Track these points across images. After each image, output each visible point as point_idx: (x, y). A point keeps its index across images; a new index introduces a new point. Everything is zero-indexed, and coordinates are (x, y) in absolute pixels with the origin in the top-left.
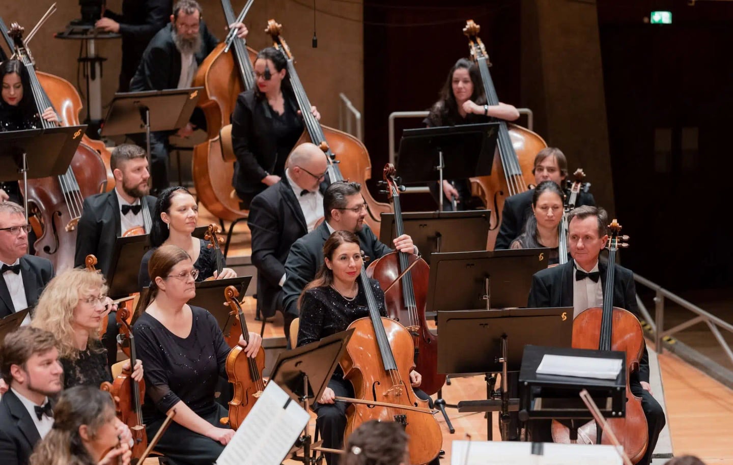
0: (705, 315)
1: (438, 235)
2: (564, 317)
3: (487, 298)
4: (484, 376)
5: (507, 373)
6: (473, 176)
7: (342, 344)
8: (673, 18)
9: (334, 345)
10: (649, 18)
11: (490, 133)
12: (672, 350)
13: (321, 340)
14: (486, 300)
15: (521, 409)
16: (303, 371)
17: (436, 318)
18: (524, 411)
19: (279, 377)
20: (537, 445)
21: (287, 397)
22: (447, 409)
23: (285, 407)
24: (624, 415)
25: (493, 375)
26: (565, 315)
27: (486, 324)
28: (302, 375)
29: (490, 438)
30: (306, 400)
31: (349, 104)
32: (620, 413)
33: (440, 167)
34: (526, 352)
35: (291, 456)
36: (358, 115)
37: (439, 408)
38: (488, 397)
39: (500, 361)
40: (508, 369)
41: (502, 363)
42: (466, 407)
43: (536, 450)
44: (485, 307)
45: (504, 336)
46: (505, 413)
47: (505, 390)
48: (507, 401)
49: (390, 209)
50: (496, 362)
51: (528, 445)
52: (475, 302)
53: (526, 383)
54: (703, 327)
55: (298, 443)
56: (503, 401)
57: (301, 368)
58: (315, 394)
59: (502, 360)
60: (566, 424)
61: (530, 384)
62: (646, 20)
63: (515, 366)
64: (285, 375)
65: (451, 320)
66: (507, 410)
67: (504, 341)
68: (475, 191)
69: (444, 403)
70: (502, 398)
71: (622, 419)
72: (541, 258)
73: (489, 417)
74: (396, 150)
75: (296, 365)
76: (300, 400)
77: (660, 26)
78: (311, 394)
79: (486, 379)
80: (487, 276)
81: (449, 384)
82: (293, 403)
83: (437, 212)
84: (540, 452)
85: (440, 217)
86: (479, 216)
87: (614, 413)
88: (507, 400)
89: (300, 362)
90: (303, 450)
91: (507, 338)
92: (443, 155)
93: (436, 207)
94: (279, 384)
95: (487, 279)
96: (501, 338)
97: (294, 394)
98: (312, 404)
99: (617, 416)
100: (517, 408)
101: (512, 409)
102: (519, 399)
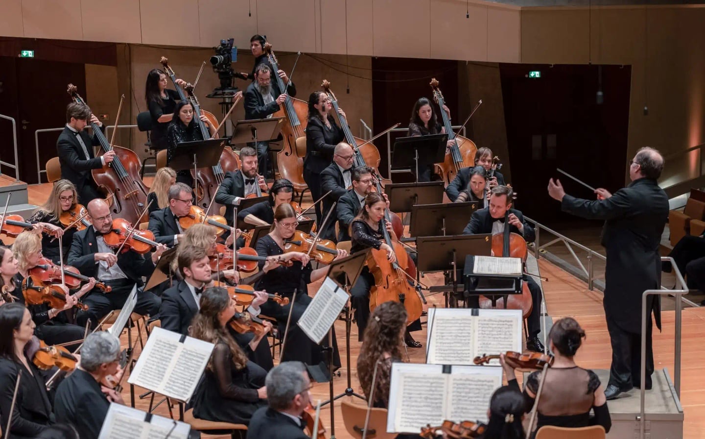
0: (562, 237)
1: (416, 195)
2: (487, 239)
3: (444, 229)
4: (443, 272)
5: (456, 271)
6: (435, 163)
7: (365, 256)
8: (541, 74)
9: (362, 256)
10: (529, 75)
11: (444, 139)
12: (544, 256)
13: (354, 254)
14: (443, 231)
15: (465, 290)
16: (345, 271)
17: (416, 241)
18: (467, 291)
19: (331, 274)
20: (475, 310)
21: (336, 285)
22: (422, 291)
23: (335, 291)
24: (521, 293)
25: (448, 272)
27: (444, 244)
28: (344, 274)
29: (447, 307)
30: (346, 287)
31: (365, 125)
32: (520, 292)
33: (416, 159)
35: (339, 318)
36: (370, 131)
37: (418, 291)
38: (446, 284)
40: (456, 269)
41: (453, 265)
42: (434, 289)
43: (474, 313)
44: (443, 235)
45: (454, 250)
46: (455, 292)
47: (455, 280)
48: (456, 286)
49: (389, 182)
50: (449, 264)
51: (470, 310)
52: (438, 232)
53: (467, 276)
54: (561, 244)
55: (343, 311)
56: (454, 286)
57: (344, 269)
58: (351, 283)
59: (453, 263)
60: (490, 298)
61: (470, 276)
62: (527, 76)
63: (461, 267)
64: (335, 273)
65: (425, 242)
67: (455, 254)
68: (436, 171)
69: (420, 287)
70: (454, 284)
71: (521, 295)
72: (473, 207)
73: (446, 294)
74: (392, 150)
75: (341, 268)
76: (343, 287)
77: (534, 79)
78: (349, 284)
79: (444, 274)
80: (444, 218)
81: (423, 277)
82: (340, 289)
83: (415, 183)
84: (477, 314)
85: (416, 186)
86: (438, 184)
87: (516, 292)
89: (343, 266)
90: (345, 314)
91: (456, 251)
92: (418, 152)
93: (414, 180)
94: (332, 278)
95: (444, 220)
97: (340, 284)
98: (349, 289)
99: (518, 293)
100: (462, 290)
101: (459, 290)
102: (463, 285)
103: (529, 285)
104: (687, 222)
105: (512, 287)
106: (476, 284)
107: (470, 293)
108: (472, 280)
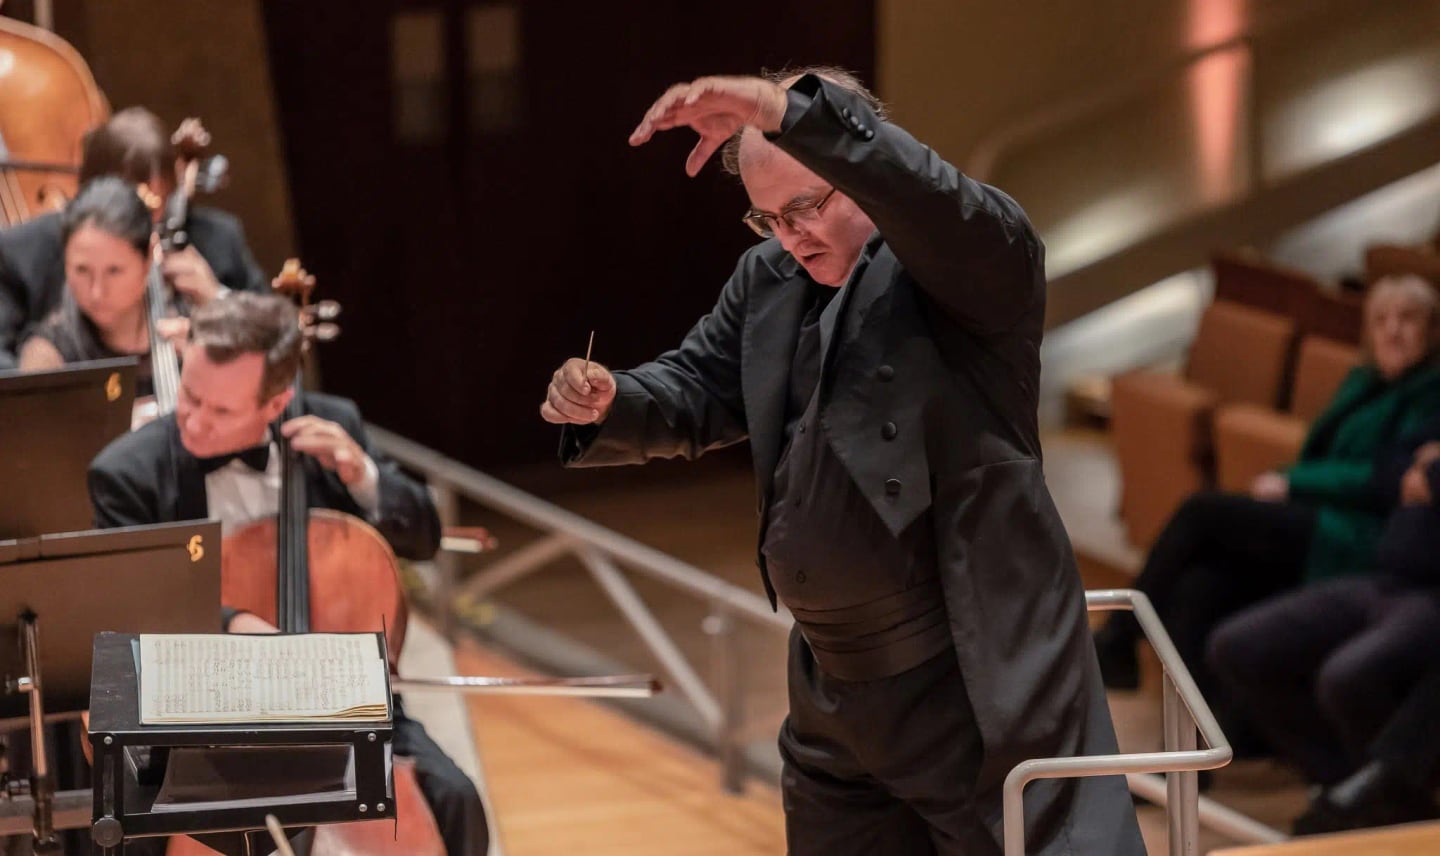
0: (573, 531)
2: (196, 549)
5: (45, 726)
12: (486, 637)
15: (98, 814)
18: (109, 817)
24: (391, 811)
26: (198, 543)
32: (381, 806)
34: (99, 655)
39: (21, 688)
40: (47, 709)
41: (27, 695)
45: (29, 616)
46: (43, 832)
47: (41, 767)
48: (48, 802)
50: (9, 691)
53: (108, 740)
54: (570, 568)
56: (37, 800)
59: (24, 682)
61: (121, 740)
63: (68, 695)
66: (49, 827)
67: (30, 631)
70: (34, 793)
71: (388, 822)
72: (114, 389)
87: (363, 807)
88: (48, 796)
91: (37, 621)
96: (21, 622)
99: (372, 814)
100: (82, 818)
101: (62, 821)
102: (88, 793)
103: (423, 779)
104: (1203, 423)
105: (341, 787)
106: (152, 778)
107: (128, 826)
108: (133, 760)
